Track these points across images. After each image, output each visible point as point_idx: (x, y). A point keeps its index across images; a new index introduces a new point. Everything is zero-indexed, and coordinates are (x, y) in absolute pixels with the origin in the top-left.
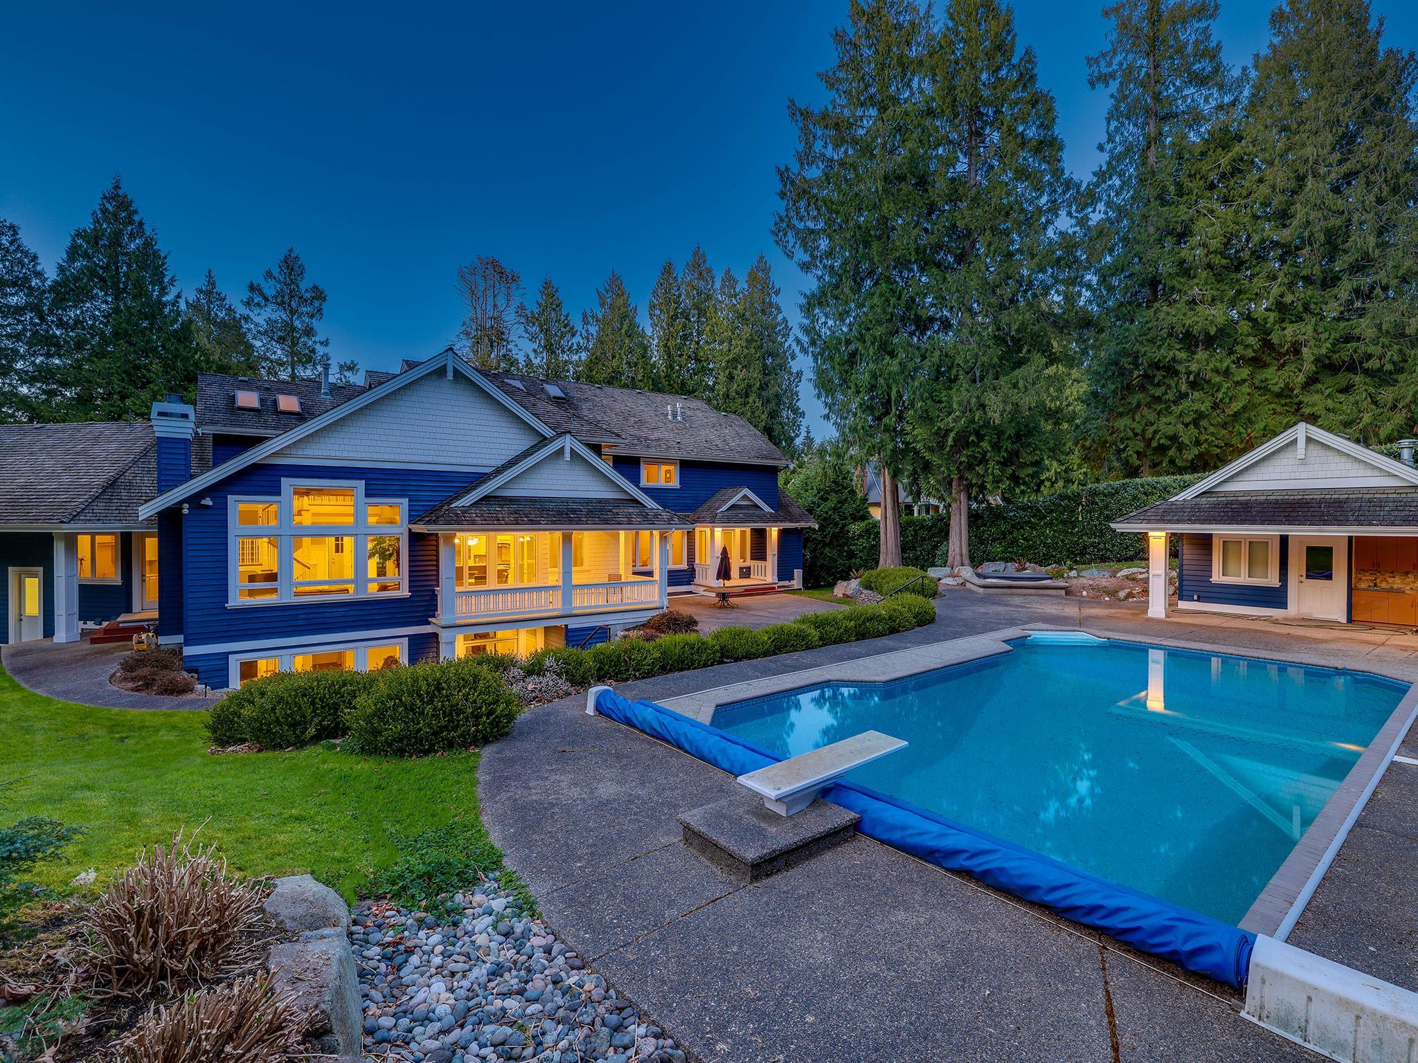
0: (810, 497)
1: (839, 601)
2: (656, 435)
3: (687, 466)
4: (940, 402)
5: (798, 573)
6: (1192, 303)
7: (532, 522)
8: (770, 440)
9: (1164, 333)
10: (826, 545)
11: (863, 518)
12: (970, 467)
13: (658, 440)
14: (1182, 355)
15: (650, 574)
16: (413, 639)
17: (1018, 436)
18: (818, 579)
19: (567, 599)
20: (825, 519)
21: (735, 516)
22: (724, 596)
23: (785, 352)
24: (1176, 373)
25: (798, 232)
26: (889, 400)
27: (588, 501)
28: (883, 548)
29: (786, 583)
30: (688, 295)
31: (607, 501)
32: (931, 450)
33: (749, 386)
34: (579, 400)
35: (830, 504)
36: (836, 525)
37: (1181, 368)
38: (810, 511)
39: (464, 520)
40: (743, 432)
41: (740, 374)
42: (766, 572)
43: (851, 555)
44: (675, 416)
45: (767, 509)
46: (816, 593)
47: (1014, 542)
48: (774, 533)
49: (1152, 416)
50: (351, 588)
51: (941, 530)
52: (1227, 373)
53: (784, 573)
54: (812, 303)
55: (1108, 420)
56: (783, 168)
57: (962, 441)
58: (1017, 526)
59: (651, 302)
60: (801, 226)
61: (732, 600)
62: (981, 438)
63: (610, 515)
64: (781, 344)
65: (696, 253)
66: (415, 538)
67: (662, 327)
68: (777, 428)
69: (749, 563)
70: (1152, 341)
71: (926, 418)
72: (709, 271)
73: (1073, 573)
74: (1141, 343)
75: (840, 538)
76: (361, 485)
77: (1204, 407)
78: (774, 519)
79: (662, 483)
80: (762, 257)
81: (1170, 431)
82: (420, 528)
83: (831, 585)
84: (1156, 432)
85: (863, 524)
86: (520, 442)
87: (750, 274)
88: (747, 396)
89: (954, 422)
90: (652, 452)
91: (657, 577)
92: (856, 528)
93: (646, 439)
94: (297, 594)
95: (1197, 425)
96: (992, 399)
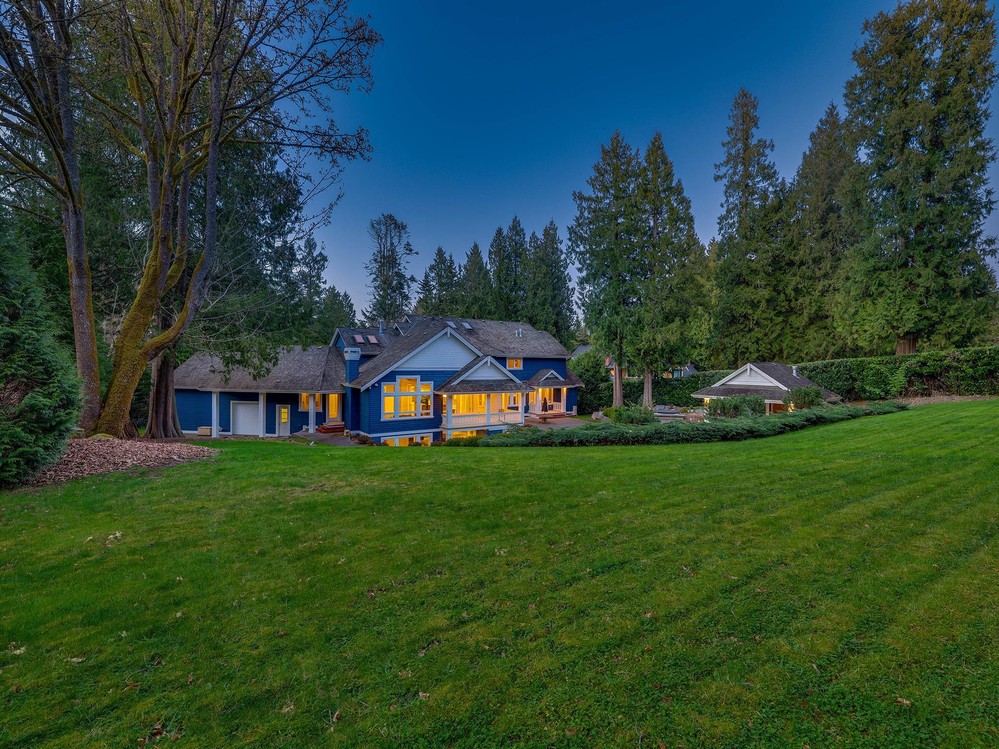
0: (580, 370)
1: (594, 421)
2: (512, 346)
3: (525, 360)
4: (638, 336)
5: (575, 408)
6: (756, 287)
7: (478, 390)
8: (561, 342)
9: (743, 301)
10: (588, 393)
11: (607, 381)
12: (651, 363)
13: (514, 348)
14: (750, 312)
15: (516, 408)
16: (434, 433)
17: (671, 351)
18: (584, 410)
19: (488, 419)
20: (588, 381)
21: (547, 383)
22: (544, 419)
23: (565, 278)
24: (749, 319)
25: (577, 252)
26: (617, 333)
27: (495, 381)
28: (614, 397)
29: (569, 412)
30: (510, 245)
31: (501, 380)
32: (634, 356)
33: (546, 299)
34: (477, 329)
35: (590, 373)
36: (593, 384)
37: (750, 317)
38: (580, 377)
39: (455, 390)
40: (549, 341)
41: (540, 293)
42: (561, 408)
43: (601, 399)
44: (519, 335)
45: (562, 379)
46: (583, 417)
47: (673, 395)
48: (564, 390)
49: (740, 338)
50: (413, 415)
51: (640, 387)
52: (771, 319)
53: (569, 408)
54: (582, 282)
55: (720, 338)
56: (570, 227)
57: (646, 353)
58: (674, 388)
59: (490, 250)
60: (578, 250)
61: (548, 420)
62: (655, 352)
63: (504, 387)
64: (563, 272)
65: (515, 220)
66: (435, 395)
67: (496, 266)
68: (561, 321)
69: (552, 403)
70: (739, 304)
71: (632, 343)
72: (522, 230)
73: (692, 411)
74: (734, 304)
75: (595, 390)
76: (419, 377)
77: (760, 335)
78: (565, 384)
79: (515, 368)
80: (552, 222)
81: (745, 345)
82: (436, 393)
83: (591, 413)
84: (740, 345)
85: (606, 384)
86: (469, 358)
87: (545, 230)
88: (544, 305)
89: (643, 345)
90: (512, 355)
91: (520, 410)
92: (603, 385)
93: (509, 348)
94: (400, 416)
95: (757, 343)
96: (659, 337)
